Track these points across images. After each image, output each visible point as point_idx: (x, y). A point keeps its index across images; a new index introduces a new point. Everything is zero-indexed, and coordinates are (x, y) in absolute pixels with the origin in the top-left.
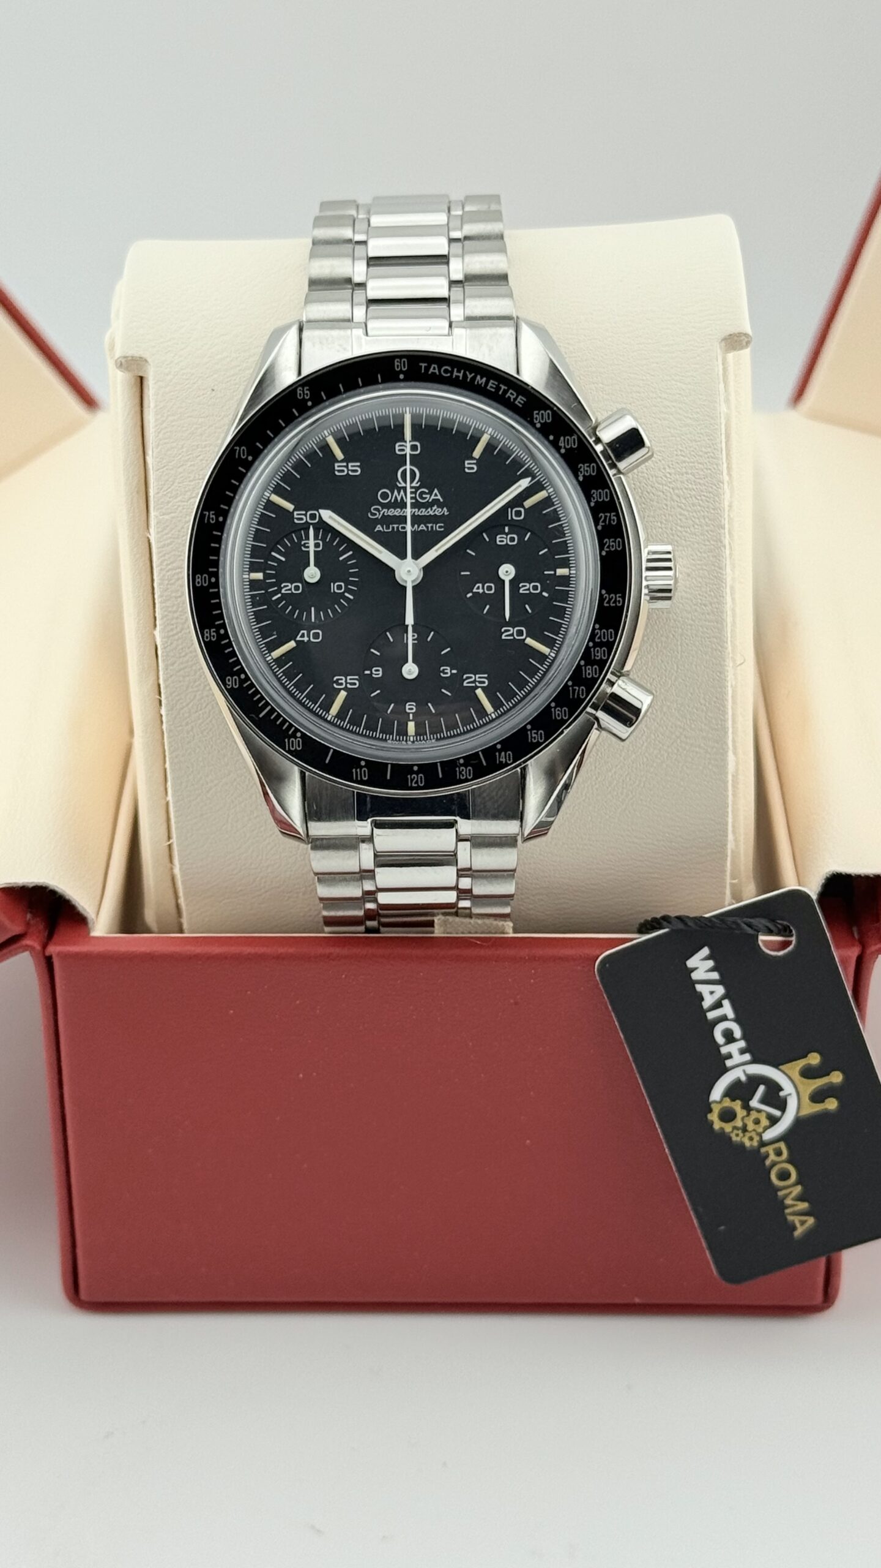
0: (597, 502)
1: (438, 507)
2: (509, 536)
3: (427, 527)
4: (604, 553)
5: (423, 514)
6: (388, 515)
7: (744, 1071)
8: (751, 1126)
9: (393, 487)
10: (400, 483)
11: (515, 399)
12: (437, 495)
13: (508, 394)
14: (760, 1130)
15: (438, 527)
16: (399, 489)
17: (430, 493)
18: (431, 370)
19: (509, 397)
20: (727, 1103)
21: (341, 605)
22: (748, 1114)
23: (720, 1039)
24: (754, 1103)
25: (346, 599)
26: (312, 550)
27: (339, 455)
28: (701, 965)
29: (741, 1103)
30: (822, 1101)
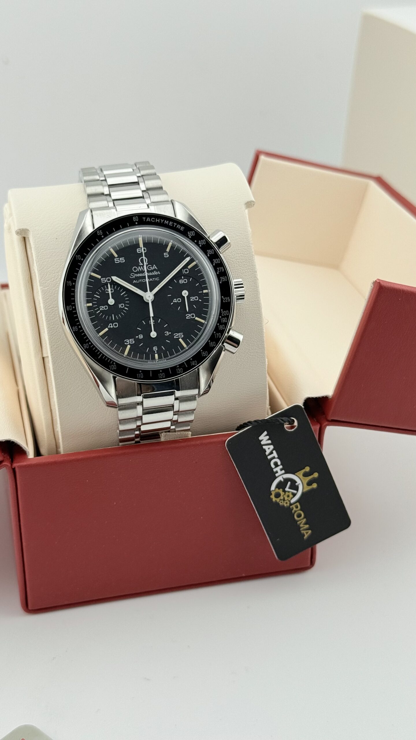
0: (216, 264)
1: (156, 271)
2: (184, 280)
3: (153, 280)
4: (221, 283)
5: (151, 275)
6: (138, 276)
7: (282, 477)
8: (286, 498)
9: (138, 265)
10: (140, 264)
11: (180, 228)
12: (154, 267)
13: (178, 226)
14: (290, 499)
15: (157, 279)
16: (140, 266)
17: (152, 266)
18: (147, 220)
19: (178, 228)
20: (277, 490)
21: (124, 313)
22: (285, 494)
23: (273, 466)
24: (287, 489)
25: (125, 310)
26: (110, 292)
27: (116, 255)
28: (264, 438)
29: (281, 490)
30: (311, 485)
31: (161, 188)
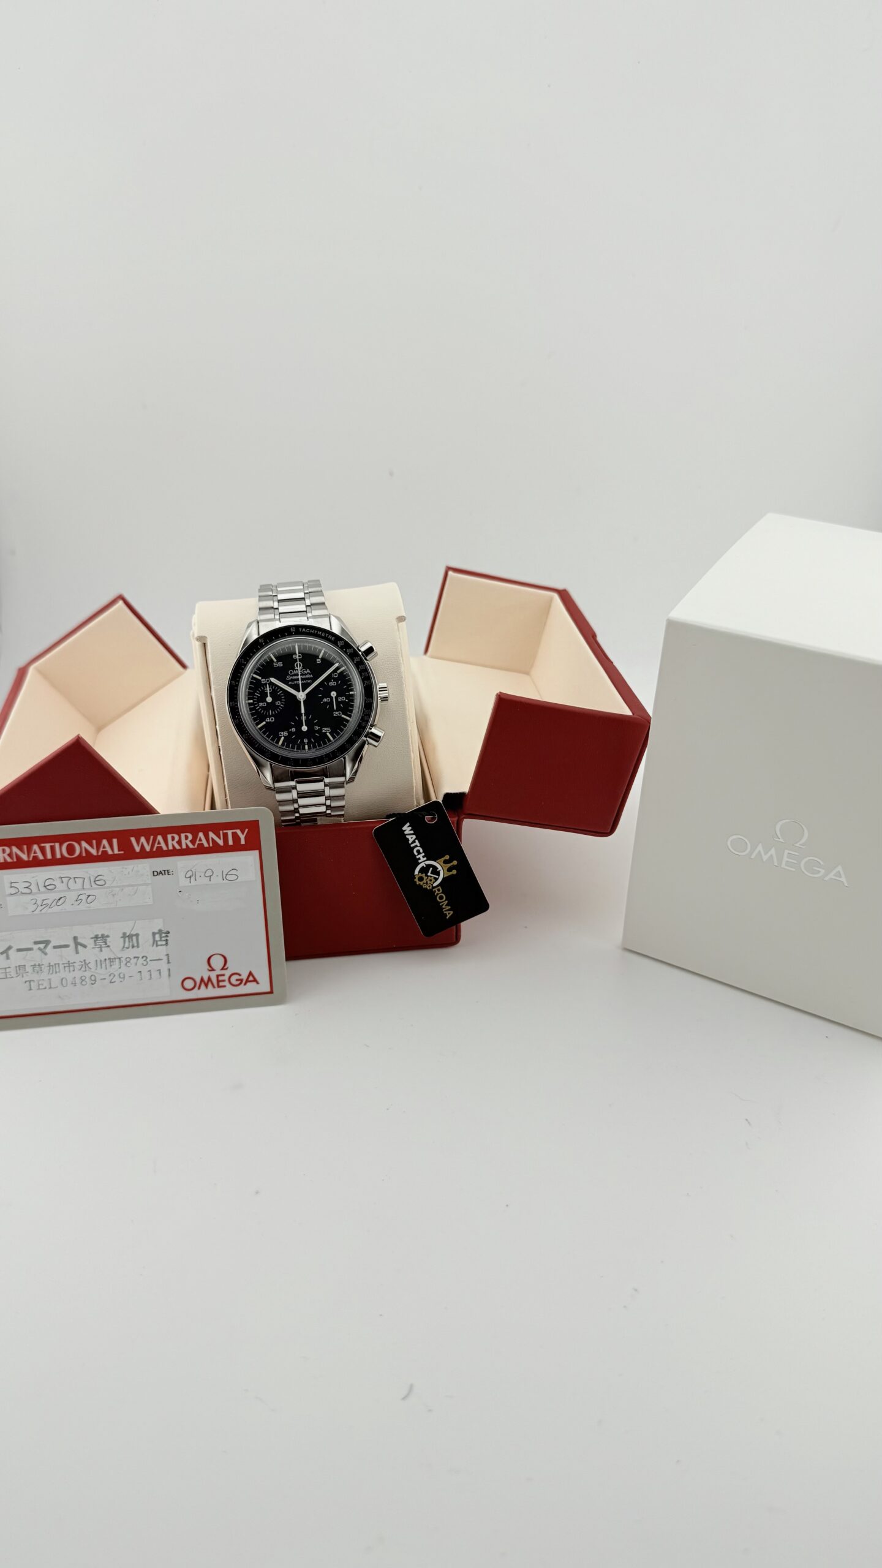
0: (361, 670)
1: (308, 675)
2: (334, 683)
3: (305, 682)
4: (364, 686)
5: (304, 678)
6: (293, 678)
7: (425, 863)
8: (429, 883)
9: (294, 669)
10: (296, 668)
12: (308, 671)
13: (329, 637)
14: (432, 883)
15: (310, 681)
17: (306, 671)
18: (303, 630)
19: (331, 639)
20: (421, 874)
21: (280, 710)
22: (428, 878)
23: (416, 853)
24: (429, 874)
25: (281, 707)
26: (268, 691)
27: (275, 660)
28: (407, 829)
29: (424, 874)
30: (451, 871)
31: (323, 604)
